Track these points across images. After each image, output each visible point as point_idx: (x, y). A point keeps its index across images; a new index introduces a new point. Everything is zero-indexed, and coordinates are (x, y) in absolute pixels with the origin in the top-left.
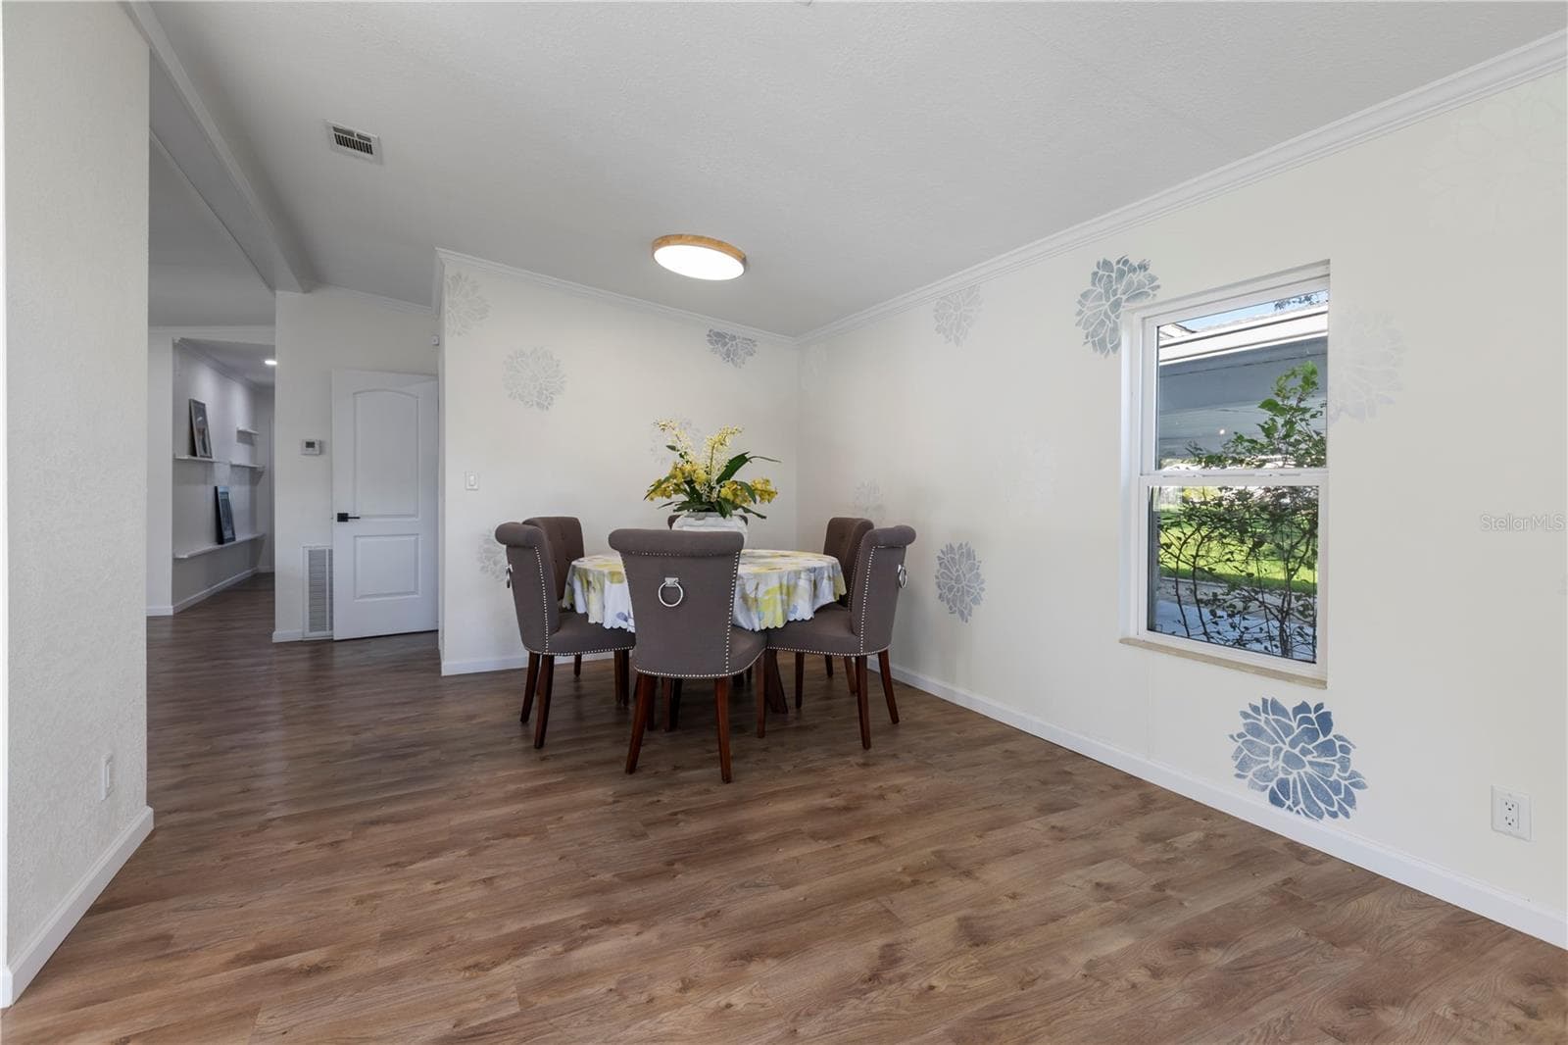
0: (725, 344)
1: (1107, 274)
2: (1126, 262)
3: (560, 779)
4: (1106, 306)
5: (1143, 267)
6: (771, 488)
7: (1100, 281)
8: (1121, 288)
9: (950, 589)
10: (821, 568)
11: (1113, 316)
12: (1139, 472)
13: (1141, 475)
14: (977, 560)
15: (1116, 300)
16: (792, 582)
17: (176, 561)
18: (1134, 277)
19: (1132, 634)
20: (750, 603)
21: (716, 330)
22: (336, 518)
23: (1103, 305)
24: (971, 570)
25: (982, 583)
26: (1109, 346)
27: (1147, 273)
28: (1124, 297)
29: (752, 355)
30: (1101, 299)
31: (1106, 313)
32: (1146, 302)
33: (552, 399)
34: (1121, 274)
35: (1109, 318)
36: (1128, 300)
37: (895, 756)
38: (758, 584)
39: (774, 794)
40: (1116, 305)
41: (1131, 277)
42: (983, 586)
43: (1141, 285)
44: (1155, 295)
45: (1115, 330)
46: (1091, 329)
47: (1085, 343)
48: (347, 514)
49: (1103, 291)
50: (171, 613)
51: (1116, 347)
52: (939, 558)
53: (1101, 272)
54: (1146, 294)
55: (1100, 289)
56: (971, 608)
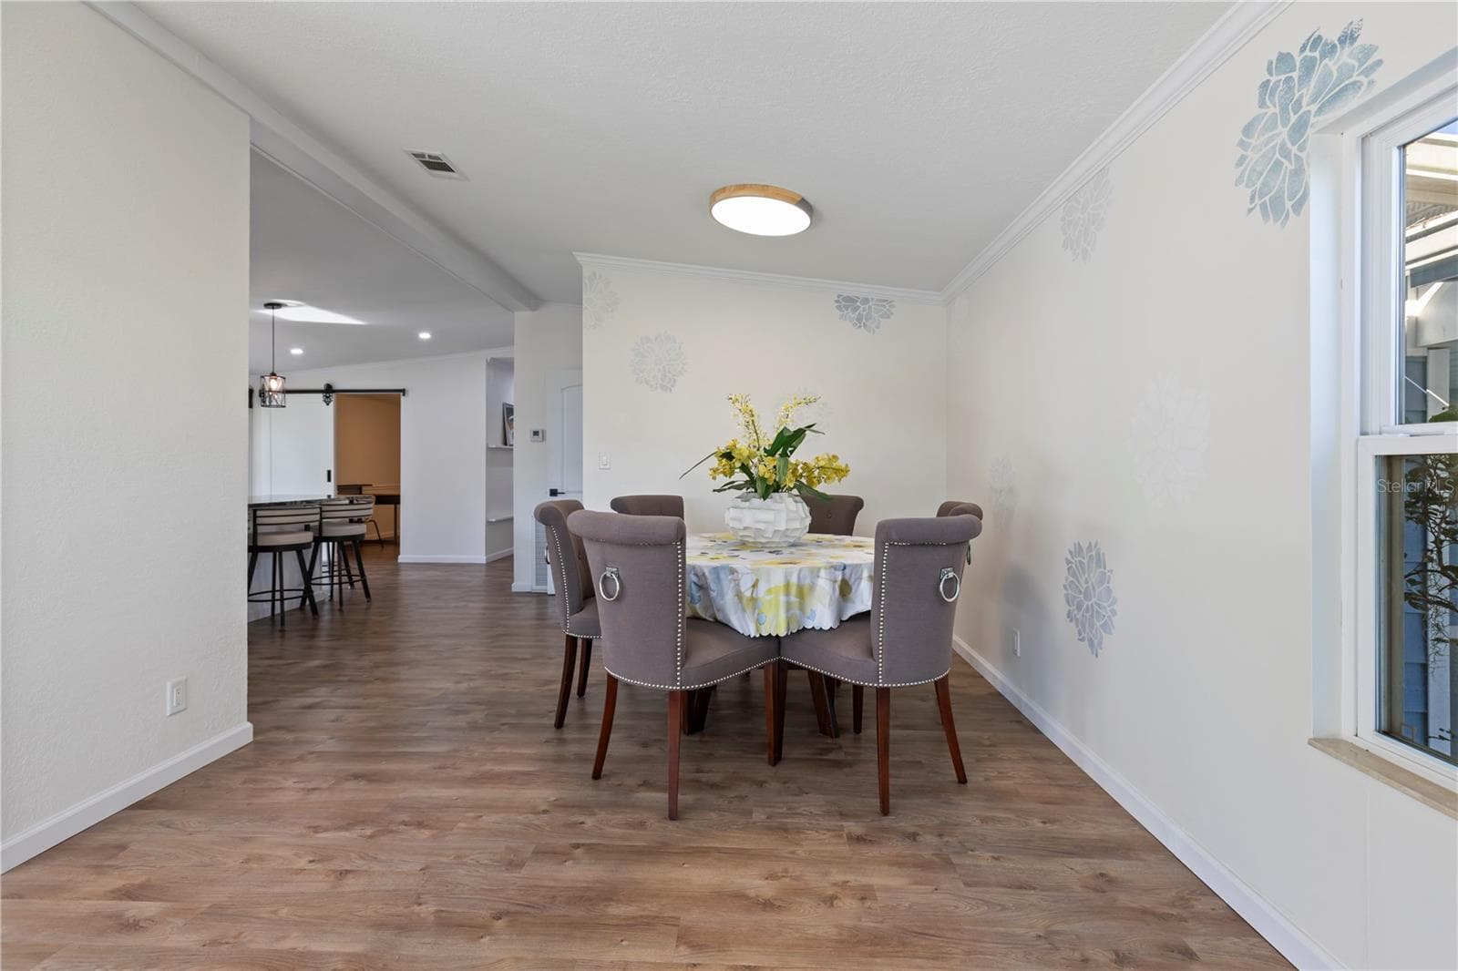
0: (856, 309)
1: (1283, 77)
2: (1316, 42)
3: (532, 769)
4: (1283, 132)
5: (1349, 38)
6: (840, 464)
7: (1272, 95)
8: (1307, 92)
9: (1079, 607)
10: (858, 566)
11: (1294, 150)
12: (1357, 430)
13: (1363, 433)
14: (1108, 568)
15: (1301, 117)
16: (807, 582)
17: (489, 523)
18: (1330, 64)
19: (1346, 733)
20: (744, 601)
21: (845, 295)
22: (549, 493)
23: (1278, 135)
24: (1101, 582)
25: (1113, 603)
26: (1289, 204)
27: (1356, 44)
28: (1314, 108)
29: (889, 317)
30: (1275, 127)
31: (1283, 146)
32: (1354, 101)
33: (675, 380)
34: (1309, 66)
35: (1287, 156)
36: (1320, 110)
37: (913, 837)
38: (757, 580)
39: (705, 852)
40: (1300, 128)
41: (1326, 65)
42: (1115, 607)
43: (1346, 72)
44: (1371, 83)
45: (1299, 172)
46: (1258, 185)
47: (1250, 211)
48: (556, 490)
49: (1277, 110)
50: (484, 562)
51: (1300, 204)
52: (1068, 562)
53: (1274, 79)
54: (1356, 86)
55: (1273, 109)
56: (1101, 638)
